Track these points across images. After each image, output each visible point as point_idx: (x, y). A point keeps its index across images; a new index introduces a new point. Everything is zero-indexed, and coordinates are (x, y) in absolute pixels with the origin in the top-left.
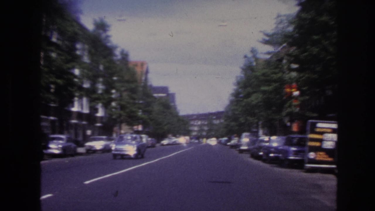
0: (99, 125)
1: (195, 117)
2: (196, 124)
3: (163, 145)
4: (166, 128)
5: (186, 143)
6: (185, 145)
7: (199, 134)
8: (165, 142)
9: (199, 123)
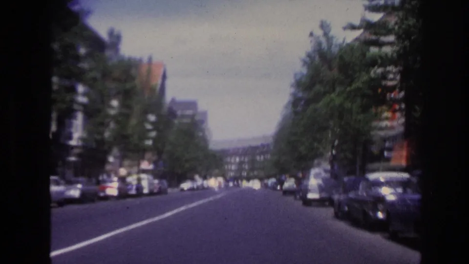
0: (73, 159)
2: (233, 161)
3: (182, 190)
4: (187, 165)
6: (216, 189)
7: (238, 175)
8: (186, 186)
9: (238, 160)
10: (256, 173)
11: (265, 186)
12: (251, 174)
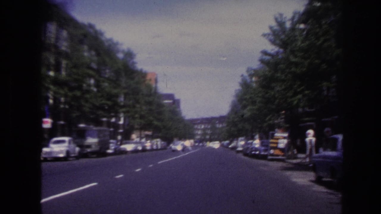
1: (199, 121)
2: (199, 127)
4: (174, 132)
5: (191, 147)
7: (203, 138)
9: (203, 127)
10: (216, 137)
11: (222, 146)
12: (212, 137)
